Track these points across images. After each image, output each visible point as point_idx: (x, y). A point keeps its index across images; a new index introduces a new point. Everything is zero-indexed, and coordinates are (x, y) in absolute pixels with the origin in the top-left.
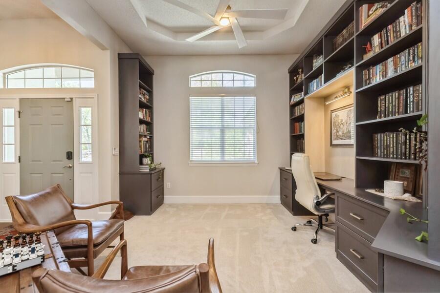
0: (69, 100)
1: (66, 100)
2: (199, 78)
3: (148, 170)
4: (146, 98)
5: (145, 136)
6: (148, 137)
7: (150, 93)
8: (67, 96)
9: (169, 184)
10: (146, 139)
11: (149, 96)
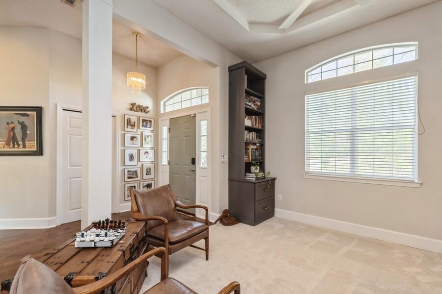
0: (193, 115)
1: (192, 116)
2: (319, 70)
3: (254, 179)
4: (257, 105)
5: (255, 144)
6: (258, 145)
7: (262, 99)
8: (192, 113)
9: (281, 196)
10: (255, 147)
11: (261, 102)
